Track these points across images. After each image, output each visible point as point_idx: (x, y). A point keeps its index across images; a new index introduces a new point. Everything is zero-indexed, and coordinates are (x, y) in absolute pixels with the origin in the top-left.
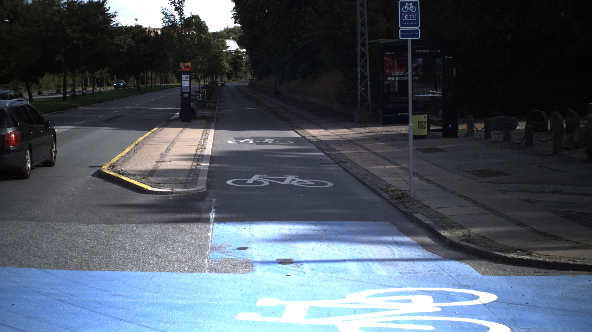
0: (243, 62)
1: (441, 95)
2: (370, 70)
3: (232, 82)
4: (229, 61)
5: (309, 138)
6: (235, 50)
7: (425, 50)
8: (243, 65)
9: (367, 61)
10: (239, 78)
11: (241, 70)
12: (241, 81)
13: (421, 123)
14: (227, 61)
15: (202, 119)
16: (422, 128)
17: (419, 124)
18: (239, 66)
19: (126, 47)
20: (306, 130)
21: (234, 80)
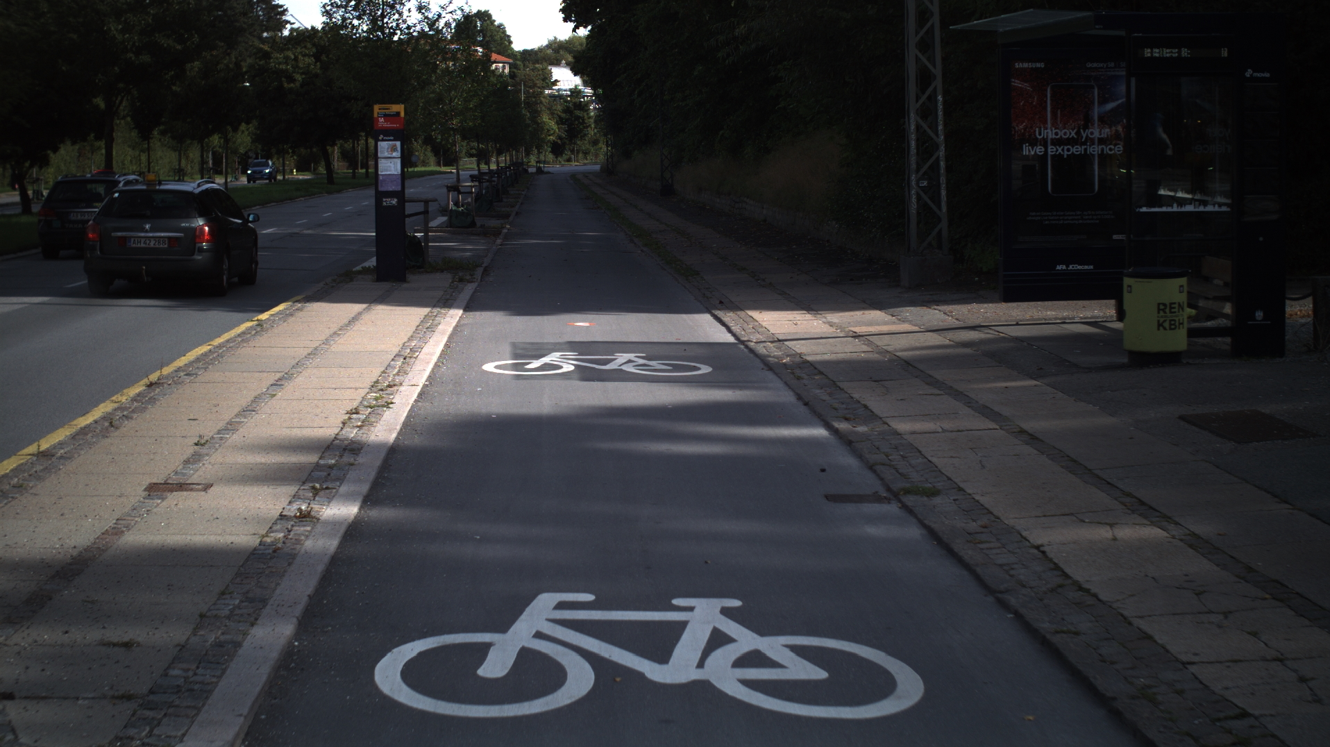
0: (590, 118)
1: (1229, 209)
2: (945, 125)
3: (563, 163)
4: (558, 115)
5: (761, 349)
6: (570, 90)
7: (1175, 48)
8: (590, 125)
9: (936, 97)
10: (581, 155)
11: (585, 135)
12: (586, 162)
13: (1167, 310)
14: (552, 114)
15: (442, 271)
16: (1171, 325)
17: (1162, 313)
18: (581, 127)
19: (299, 77)
20: (751, 313)
21: (569, 160)
